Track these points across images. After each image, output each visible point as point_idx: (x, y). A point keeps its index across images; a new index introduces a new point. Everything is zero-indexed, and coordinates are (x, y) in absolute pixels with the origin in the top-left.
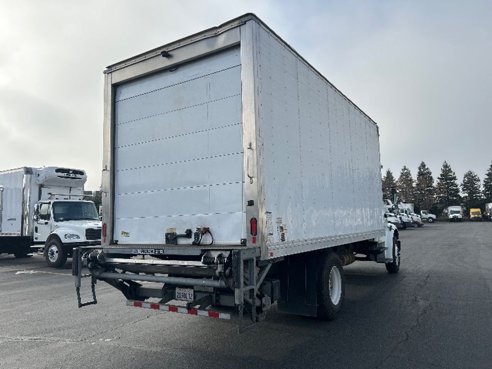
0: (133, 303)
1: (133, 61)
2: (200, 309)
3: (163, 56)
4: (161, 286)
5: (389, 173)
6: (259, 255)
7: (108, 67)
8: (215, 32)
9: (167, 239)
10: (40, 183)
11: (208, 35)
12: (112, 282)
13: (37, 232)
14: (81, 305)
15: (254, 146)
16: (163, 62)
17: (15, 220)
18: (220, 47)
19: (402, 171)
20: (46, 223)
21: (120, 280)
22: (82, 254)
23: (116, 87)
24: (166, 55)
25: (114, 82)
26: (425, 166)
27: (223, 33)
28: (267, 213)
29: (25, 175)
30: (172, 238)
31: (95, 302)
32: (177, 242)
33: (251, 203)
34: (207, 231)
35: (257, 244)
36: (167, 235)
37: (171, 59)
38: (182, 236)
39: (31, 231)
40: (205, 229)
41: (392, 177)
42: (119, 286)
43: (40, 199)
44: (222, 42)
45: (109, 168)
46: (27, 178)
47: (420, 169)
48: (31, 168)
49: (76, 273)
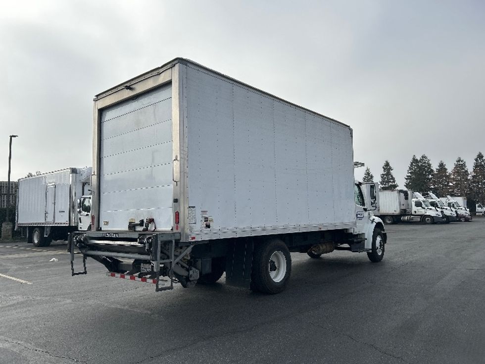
0: (119, 275)
1: (110, 92)
2: (150, 278)
3: (127, 89)
4: (132, 261)
5: (442, 165)
6: (179, 238)
7: (97, 96)
8: (157, 71)
9: (129, 227)
10: (83, 181)
11: (155, 73)
12: (97, 258)
13: (81, 222)
14: (74, 274)
15: (178, 159)
16: (127, 94)
17: (64, 212)
18: (161, 83)
19: (456, 163)
20: (87, 215)
21: (104, 257)
22: (74, 236)
23: (101, 111)
24: (129, 88)
25: (100, 107)
26: (482, 157)
27: (162, 72)
28: (189, 207)
29: (71, 175)
30: (132, 226)
31: (85, 273)
32: (135, 229)
33: (176, 201)
34: (151, 221)
35: (179, 231)
36: (130, 223)
37: (134, 91)
38: (137, 225)
39: (76, 221)
40: (150, 219)
41: (446, 169)
42: (103, 261)
43: (83, 194)
44: (162, 79)
45: (96, 174)
46: (72, 177)
47: (476, 160)
48: (75, 168)
49: (70, 250)
